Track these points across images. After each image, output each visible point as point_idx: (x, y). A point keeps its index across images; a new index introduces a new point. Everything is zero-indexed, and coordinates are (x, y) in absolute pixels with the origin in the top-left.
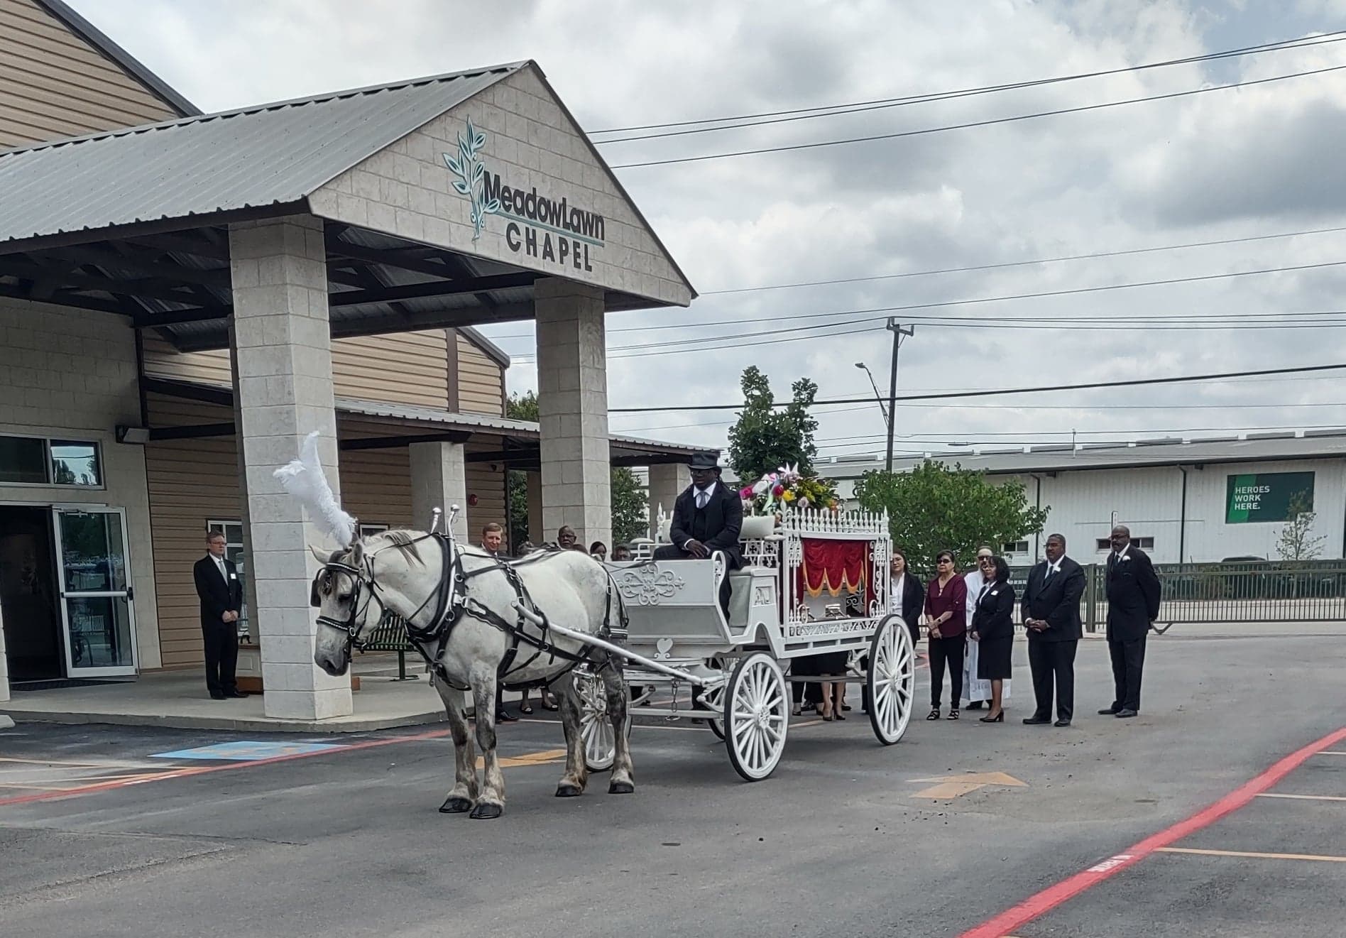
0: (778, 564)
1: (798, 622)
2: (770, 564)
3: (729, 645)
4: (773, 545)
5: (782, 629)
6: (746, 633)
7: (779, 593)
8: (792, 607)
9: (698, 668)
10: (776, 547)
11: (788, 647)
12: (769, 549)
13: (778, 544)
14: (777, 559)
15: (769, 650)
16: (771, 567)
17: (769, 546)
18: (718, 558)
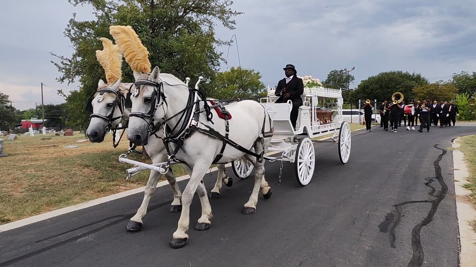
0: (310, 105)
1: (317, 125)
2: (307, 105)
3: (294, 135)
4: (308, 98)
5: (312, 128)
6: (299, 130)
7: (310, 115)
8: (315, 120)
9: (282, 142)
10: (309, 99)
11: (314, 134)
12: (307, 100)
13: (310, 98)
14: (310, 103)
15: (307, 135)
16: (308, 106)
17: (307, 99)
18: (290, 102)
